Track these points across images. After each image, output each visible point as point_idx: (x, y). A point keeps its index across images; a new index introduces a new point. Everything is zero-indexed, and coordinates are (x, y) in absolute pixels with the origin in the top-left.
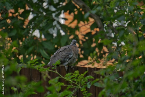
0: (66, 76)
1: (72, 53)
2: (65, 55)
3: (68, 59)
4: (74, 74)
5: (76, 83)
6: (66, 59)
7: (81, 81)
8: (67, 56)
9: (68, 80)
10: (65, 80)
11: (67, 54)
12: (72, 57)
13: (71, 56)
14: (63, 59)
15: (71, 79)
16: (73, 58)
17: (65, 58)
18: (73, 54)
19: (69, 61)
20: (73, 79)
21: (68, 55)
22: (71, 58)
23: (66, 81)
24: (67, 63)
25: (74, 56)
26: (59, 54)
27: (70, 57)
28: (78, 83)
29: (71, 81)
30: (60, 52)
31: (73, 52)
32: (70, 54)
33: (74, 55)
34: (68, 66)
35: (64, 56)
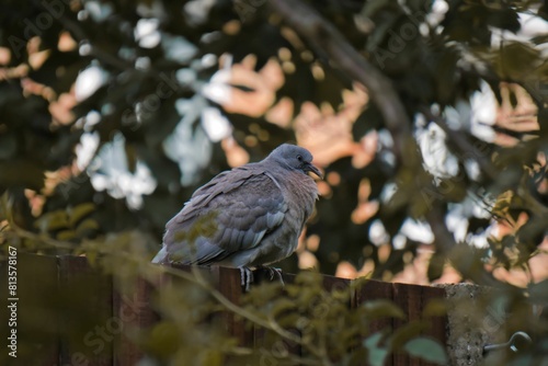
0: (251, 302)
1: (281, 201)
2: (247, 214)
3: (262, 234)
4: (292, 290)
5: (306, 340)
6: (250, 231)
7: (330, 329)
8: (259, 215)
9: (261, 323)
10: (245, 320)
11: (258, 208)
12: (281, 225)
13: (279, 216)
14: (236, 232)
15: (279, 317)
16: (284, 229)
17: (245, 228)
18: (285, 208)
19: (267, 245)
20: (287, 320)
21: (264, 214)
22: (277, 227)
23: (249, 325)
24: (251, 256)
25: (290, 219)
26: (214, 204)
27: (271, 225)
28: (315, 341)
29: (273, 326)
30: (221, 194)
31: (286, 195)
32: (273, 208)
33: (292, 211)
34: (253, 269)
35: (240, 215)
